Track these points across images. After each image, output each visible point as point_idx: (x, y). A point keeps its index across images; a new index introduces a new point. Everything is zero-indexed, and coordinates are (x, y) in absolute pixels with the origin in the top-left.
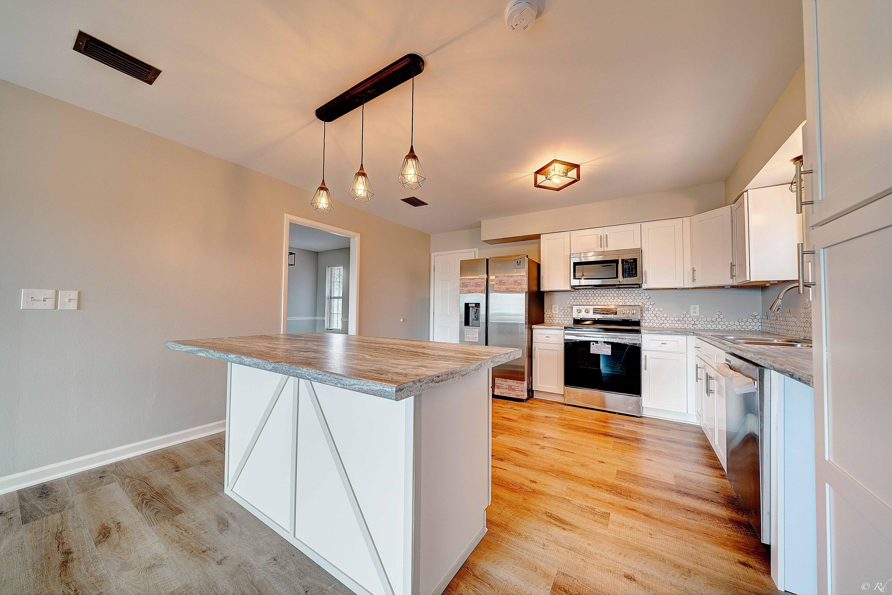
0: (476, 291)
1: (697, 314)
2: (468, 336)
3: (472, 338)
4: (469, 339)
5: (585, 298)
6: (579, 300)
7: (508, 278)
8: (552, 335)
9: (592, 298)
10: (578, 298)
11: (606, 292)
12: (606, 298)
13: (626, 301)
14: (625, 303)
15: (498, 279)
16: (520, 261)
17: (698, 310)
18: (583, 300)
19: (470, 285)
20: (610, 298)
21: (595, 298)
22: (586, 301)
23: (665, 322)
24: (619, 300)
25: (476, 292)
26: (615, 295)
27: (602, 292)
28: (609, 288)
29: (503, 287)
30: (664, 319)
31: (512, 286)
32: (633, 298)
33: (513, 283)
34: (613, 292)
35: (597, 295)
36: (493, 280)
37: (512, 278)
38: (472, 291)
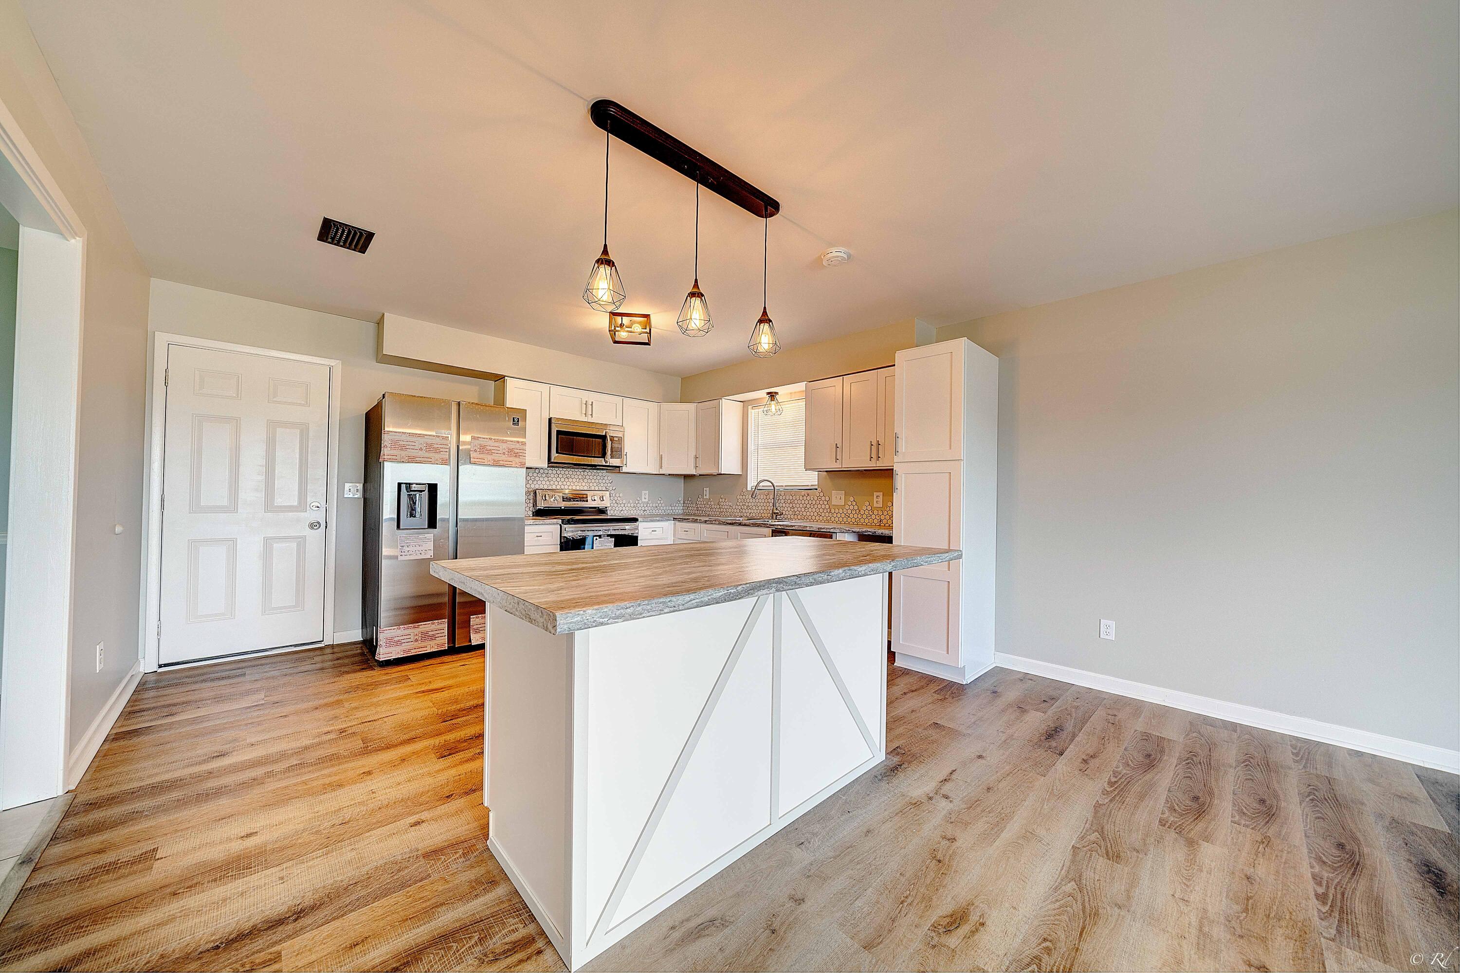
0: (429, 460)
1: (647, 500)
2: (408, 549)
3: (417, 552)
4: (410, 555)
5: (546, 479)
6: (539, 482)
7: (496, 444)
8: (545, 533)
9: (554, 479)
10: (537, 479)
11: (571, 473)
12: (570, 480)
13: (591, 484)
14: (589, 488)
15: (476, 442)
16: (518, 419)
17: (647, 496)
18: (544, 483)
19: (413, 447)
20: (574, 480)
21: (558, 479)
22: (548, 483)
23: (624, 509)
24: (584, 484)
25: (430, 462)
26: (580, 477)
27: (567, 473)
28: (585, 469)
29: (488, 458)
30: (622, 505)
31: (504, 457)
32: (597, 481)
33: (507, 453)
34: (578, 473)
35: (560, 476)
36: (465, 443)
37: (505, 444)
38: (417, 459)
